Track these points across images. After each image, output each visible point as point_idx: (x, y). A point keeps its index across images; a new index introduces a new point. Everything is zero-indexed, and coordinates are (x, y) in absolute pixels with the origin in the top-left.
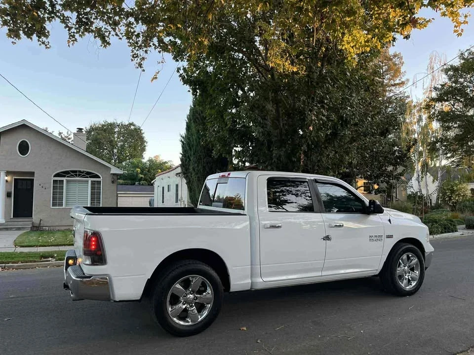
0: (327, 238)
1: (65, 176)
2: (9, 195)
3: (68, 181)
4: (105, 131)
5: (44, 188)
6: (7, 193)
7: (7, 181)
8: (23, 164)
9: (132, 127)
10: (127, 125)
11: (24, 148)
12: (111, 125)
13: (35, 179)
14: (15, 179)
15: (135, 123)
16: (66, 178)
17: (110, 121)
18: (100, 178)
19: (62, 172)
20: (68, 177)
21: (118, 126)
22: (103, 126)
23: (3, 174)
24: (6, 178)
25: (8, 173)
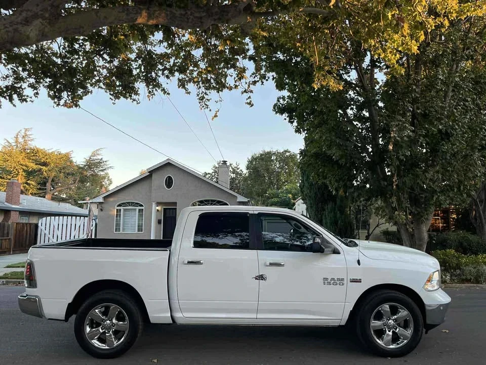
0: (261, 277)
1: (200, 205)
2: (159, 222)
4: (262, 159)
6: (158, 220)
7: (158, 210)
8: (168, 195)
9: (288, 154)
10: (283, 152)
11: (169, 182)
12: (269, 153)
13: (177, 208)
14: (164, 209)
15: (289, 150)
17: (267, 150)
21: (274, 154)
22: (261, 155)
23: (154, 205)
24: (157, 208)
25: (158, 204)
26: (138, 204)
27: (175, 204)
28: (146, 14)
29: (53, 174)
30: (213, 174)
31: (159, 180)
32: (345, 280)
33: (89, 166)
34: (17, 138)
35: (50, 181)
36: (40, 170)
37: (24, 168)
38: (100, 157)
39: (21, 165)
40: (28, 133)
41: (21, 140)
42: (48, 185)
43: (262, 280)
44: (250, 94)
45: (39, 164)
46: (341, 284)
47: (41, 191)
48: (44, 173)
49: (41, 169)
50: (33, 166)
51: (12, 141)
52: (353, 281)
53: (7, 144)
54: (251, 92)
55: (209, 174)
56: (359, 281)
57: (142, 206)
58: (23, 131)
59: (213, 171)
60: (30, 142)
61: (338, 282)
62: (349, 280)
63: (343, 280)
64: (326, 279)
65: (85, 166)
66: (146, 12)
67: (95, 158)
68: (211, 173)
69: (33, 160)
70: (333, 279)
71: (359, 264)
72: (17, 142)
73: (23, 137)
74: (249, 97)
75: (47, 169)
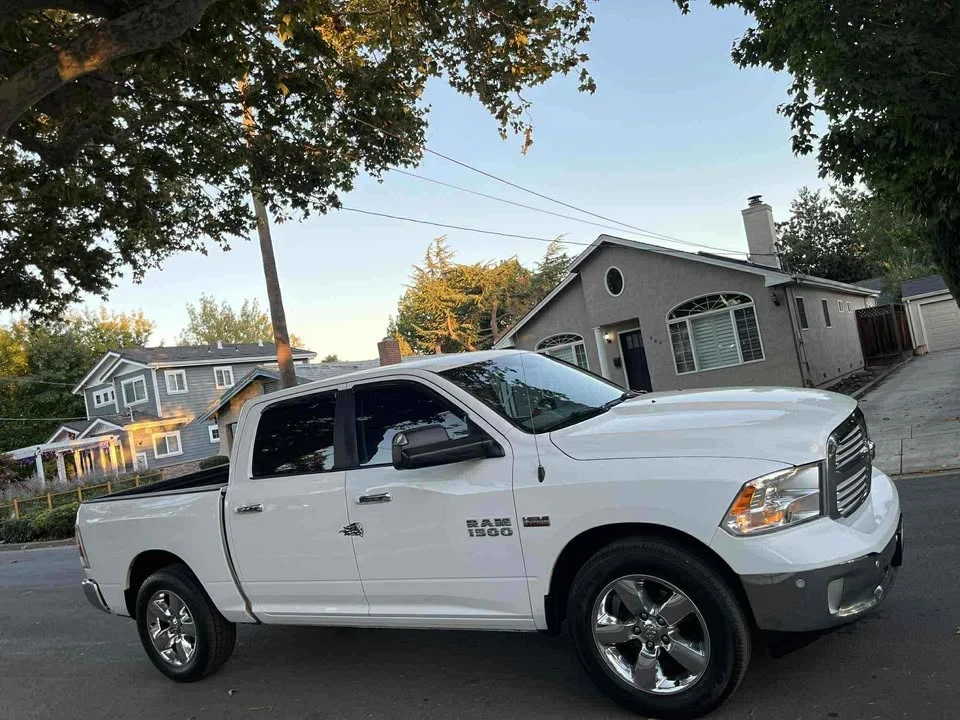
0: (353, 530)
1: (686, 314)
2: (617, 363)
3: (694, 322)
5: (658, 341)
6: (615, 361)
7: (609, 341)
8: (621, 306)
11: (615, 282)
13: (642, 329)
14: (621, 335)
16: (690, 316)
18: (750, 301)
19: (680, 307)
20: (693, 313)
23: (597, 332)
24: (607, 337)
25: (606, 328)
26: (570, 336)
27: (635, 322)
28: (69, 58)
29: (496, 303)
30: (796, 221)
31: (596, 282)
32: (513, 521)
33: (547, 274)
34: (428, 258)
35: (494, 316)
36: (473, 303)
37: (450, 304)
38: (561, 253)
39: (444, 301)
40: (442, 246)
41: (435, 260)
42: (493, 323)
43: (356, 534)
44: (581, 66)
45: (470, 293)
46: (506, 532)
47: (485, 338)
48: (479, 305)
49: (473, 301)
50: (462, 298)
51: (423, 266)
52: (531, 522)
53: (417, 273)
54: (584, 58)
55: (784, 224)
56: (544, 522)
57: (579, 338)
58: (435, 244)
59: (794, 215)
60: (447, 260)
61: (499, 528)
62: (521, 524)
63: (506, 521)
64: (471, 523)
65: (541, 275)
66: (67, 55)
67: (554, 256)
68: (788, 220)
69: (462, 287)
70: (486, 522)
71: (541, 479)
72: (431, 265)
73: (438, 254)
74: (584, 73)
75: (481, 298)
